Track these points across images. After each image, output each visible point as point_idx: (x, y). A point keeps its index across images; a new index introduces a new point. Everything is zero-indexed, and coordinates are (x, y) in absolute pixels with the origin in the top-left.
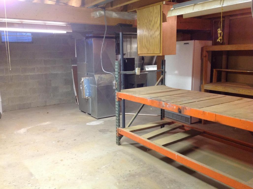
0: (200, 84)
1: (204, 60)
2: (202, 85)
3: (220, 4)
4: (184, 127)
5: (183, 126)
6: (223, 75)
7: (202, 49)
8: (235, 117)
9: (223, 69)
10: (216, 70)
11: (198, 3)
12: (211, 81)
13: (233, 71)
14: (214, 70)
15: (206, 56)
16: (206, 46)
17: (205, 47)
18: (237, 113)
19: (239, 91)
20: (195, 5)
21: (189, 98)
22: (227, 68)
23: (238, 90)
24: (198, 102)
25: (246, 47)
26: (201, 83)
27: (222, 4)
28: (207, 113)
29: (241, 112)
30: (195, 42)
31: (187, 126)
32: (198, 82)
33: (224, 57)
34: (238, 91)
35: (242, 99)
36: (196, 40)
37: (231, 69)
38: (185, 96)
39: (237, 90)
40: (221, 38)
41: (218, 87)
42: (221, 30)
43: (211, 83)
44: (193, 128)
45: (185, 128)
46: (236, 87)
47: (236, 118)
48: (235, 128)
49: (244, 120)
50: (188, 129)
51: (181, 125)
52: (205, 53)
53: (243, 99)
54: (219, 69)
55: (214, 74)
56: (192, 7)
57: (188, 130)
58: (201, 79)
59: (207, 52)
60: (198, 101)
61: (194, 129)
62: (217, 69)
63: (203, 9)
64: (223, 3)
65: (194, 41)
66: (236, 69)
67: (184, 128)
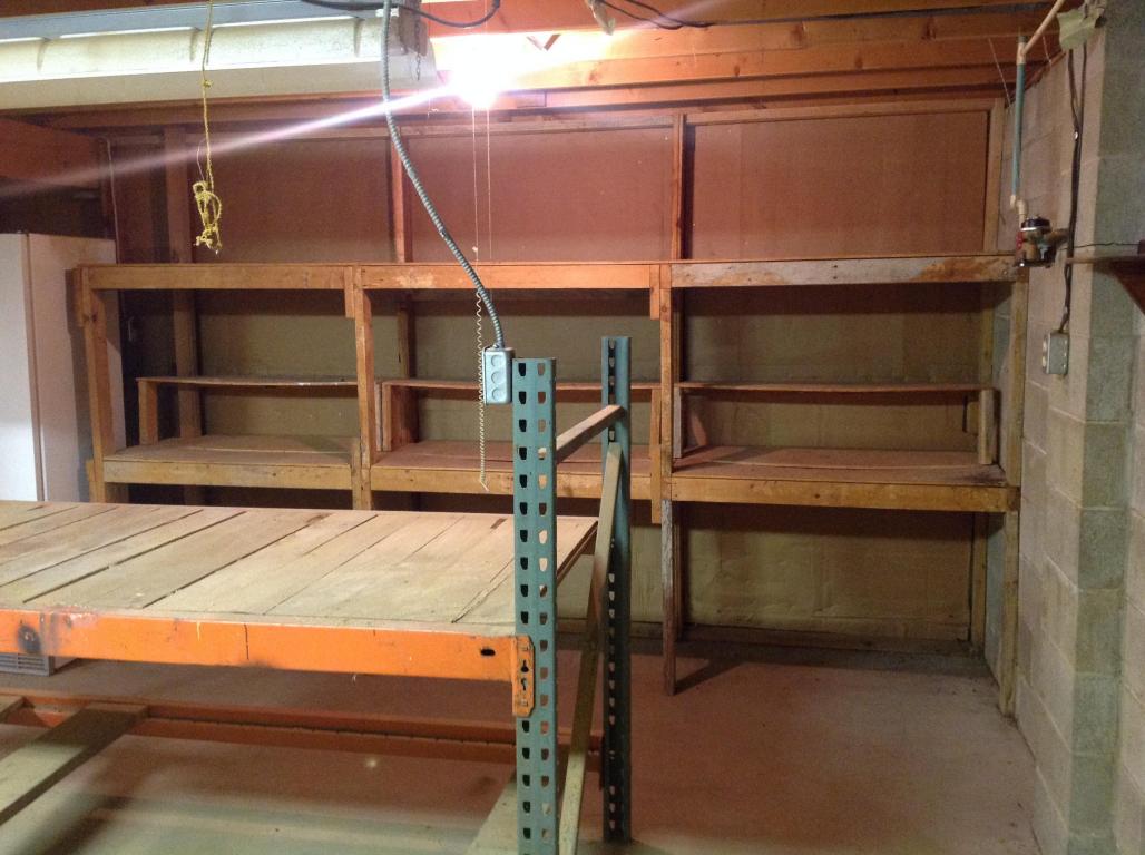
0: (77, 457)
1: (88, 338)
2: (89, 464)
3: (192, 59)
4: (33, 707)
5: (26, 703)
6: (186, 403)
7: (72, 279)
8: (346, 620)
9: (184, 376)
10: (149, 382)
11: (63, 37)
12: (133, 438)
13: (234, 384)
14: (143, 384)
15: (95, 318)
16: (90, 267)
17: (85, 270)
18: (341, 597)
19: (274, 475)
20: (46, 41)
21: (59, 548)
22: (200, 372)
23: (271, 470)
24: (119, 567)
25: (287, 275)
26: (87, 453)
27: (200, 54)
28: (198, 625)
29: (355, 589)
30: (28, 240)
31: (47, 702)
32: (69, 446)
33: (181, 321)
34: (270, 476)
35: (320, 517)
36: (35, 232)
37: (219, 373)
38: (31, 540)
39: (266, 469)
40: (216, 229)
41: (176, 465)
42: (209, 189)
43: (135, 447)
44: (86, 703)
45: (40, 711)
46: (259, 456)
47: (351, 627)
48: (350, 675)
49: (391, 627)
50: (56, 713)
51: (11, 701)
52: (87, 302)
53: (327, 515)
54: (161, 375)
55: (142, 400)
56: (33, 53)
57: (59, 722)
58: (84, 433)
59: (101, 293)
60: (119, 563)
61: (91, 707)
62: (153, 379)
63: (97, 71)
64: (207, 51)
65: (24, 235)
66: (240, 375)
67: (35, 716)
